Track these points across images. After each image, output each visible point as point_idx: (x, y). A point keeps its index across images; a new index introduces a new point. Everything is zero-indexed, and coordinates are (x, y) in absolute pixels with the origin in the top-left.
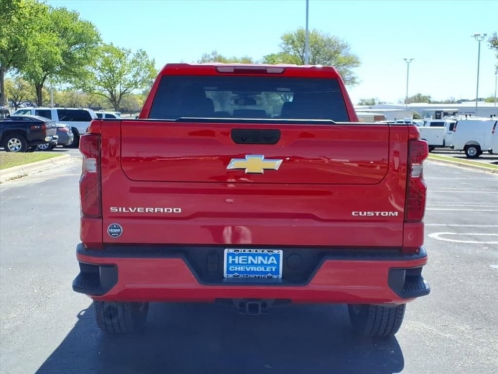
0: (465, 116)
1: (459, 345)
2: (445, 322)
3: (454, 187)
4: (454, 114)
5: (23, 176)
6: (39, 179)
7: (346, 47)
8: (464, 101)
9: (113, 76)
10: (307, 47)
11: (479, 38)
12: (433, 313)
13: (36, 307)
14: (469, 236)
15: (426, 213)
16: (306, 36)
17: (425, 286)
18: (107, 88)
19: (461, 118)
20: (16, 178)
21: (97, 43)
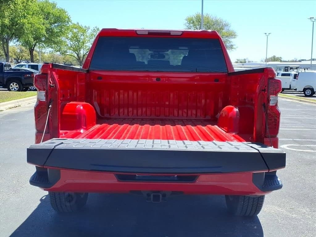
0: (304, 70)
1: (302, 222)
2: (292, 207)
3: (297, 115)
4: (297, 68)
5: (18, 106)
6: (28, 108)
7: (228, 25)
8: (303, 60)
9: (79, 44)
10: (202, 25)
11: (313, 20)
12: (284, 200)
13: (13, 193)
14: (308, 147)
15: (280, 132)
16: (202, 19)
17: (279, 183)
18: (75, 52)
19: (301, 71)
20: (13, 108)
21: (68, 23)
